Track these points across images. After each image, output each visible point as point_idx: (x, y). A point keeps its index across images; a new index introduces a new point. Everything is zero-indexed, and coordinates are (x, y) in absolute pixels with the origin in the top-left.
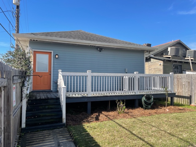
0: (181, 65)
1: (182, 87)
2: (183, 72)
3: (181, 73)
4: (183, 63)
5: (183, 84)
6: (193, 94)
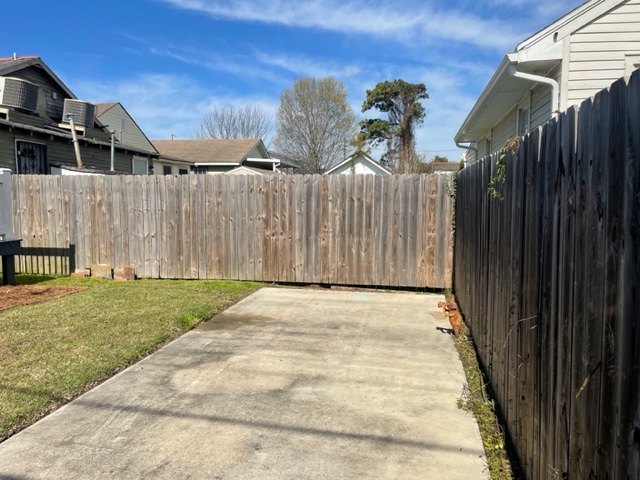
0: (45, 147)
1: (46, 219)
3: (47, 172)
6: (80, 239)
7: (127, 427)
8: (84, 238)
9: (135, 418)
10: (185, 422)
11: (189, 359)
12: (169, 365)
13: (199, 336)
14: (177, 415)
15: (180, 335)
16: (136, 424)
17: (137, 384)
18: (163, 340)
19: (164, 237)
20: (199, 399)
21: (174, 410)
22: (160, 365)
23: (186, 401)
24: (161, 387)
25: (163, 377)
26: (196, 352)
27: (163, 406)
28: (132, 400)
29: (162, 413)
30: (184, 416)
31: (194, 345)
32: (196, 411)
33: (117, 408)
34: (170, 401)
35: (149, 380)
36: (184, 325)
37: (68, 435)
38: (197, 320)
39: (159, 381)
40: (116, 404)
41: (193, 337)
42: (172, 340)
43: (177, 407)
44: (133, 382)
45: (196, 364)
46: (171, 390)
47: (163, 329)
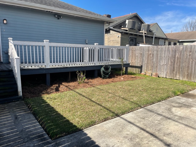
0: (136, 38)
1: (136, 58)
2: (137, 44)
3: (136, 45)
4: (138, 36)
5: (137, 55)
6: (144, 64)
7: (159, 119)
8: (145, 64)
9: (161, 117)
10: (177, 123)
11: (177, 105)
12: (170, 105)
13: (180, 98)
14: (174, 120)
15: (174, 97)
16: (161, 119)
17: (161, 108)
18: (168, 97)
19: (169, 65)
20: (181, 118)
21: (173, 119)
22: (168, 104)
23: (177, 117)
24: (169, 111)
25: (169, 108)
26: (179, 103)
27: (169, 116)
28: (160, 112)
29: (169, 119)
30: (177, 121)
31: (178, 101)
32: (180, 121)
33: (155, 113)
34: (171, 116)
35: (164, 108)
36: (175, 94)
37: (143, 116)
38: (179, 93)
39: (167, 109)
40: (155, 112)
41: (178, 98)
42: (171, 98)
43: (174, 118)
44: (160, 107)
45: (180, 107)
46: (172, 113)
47: (168, 94)
